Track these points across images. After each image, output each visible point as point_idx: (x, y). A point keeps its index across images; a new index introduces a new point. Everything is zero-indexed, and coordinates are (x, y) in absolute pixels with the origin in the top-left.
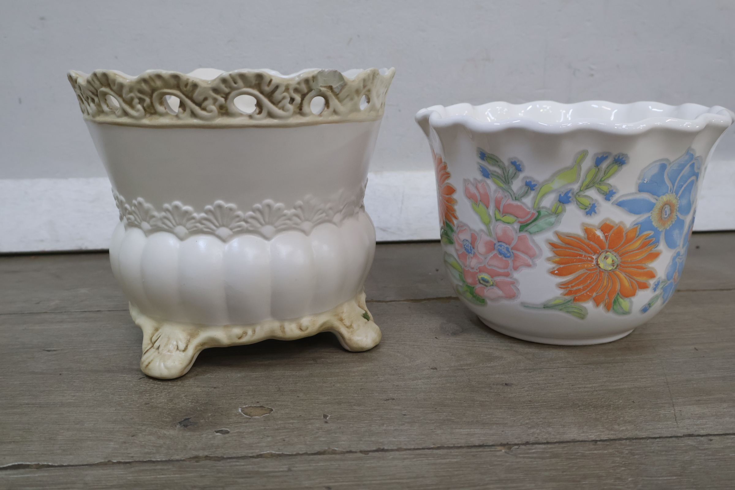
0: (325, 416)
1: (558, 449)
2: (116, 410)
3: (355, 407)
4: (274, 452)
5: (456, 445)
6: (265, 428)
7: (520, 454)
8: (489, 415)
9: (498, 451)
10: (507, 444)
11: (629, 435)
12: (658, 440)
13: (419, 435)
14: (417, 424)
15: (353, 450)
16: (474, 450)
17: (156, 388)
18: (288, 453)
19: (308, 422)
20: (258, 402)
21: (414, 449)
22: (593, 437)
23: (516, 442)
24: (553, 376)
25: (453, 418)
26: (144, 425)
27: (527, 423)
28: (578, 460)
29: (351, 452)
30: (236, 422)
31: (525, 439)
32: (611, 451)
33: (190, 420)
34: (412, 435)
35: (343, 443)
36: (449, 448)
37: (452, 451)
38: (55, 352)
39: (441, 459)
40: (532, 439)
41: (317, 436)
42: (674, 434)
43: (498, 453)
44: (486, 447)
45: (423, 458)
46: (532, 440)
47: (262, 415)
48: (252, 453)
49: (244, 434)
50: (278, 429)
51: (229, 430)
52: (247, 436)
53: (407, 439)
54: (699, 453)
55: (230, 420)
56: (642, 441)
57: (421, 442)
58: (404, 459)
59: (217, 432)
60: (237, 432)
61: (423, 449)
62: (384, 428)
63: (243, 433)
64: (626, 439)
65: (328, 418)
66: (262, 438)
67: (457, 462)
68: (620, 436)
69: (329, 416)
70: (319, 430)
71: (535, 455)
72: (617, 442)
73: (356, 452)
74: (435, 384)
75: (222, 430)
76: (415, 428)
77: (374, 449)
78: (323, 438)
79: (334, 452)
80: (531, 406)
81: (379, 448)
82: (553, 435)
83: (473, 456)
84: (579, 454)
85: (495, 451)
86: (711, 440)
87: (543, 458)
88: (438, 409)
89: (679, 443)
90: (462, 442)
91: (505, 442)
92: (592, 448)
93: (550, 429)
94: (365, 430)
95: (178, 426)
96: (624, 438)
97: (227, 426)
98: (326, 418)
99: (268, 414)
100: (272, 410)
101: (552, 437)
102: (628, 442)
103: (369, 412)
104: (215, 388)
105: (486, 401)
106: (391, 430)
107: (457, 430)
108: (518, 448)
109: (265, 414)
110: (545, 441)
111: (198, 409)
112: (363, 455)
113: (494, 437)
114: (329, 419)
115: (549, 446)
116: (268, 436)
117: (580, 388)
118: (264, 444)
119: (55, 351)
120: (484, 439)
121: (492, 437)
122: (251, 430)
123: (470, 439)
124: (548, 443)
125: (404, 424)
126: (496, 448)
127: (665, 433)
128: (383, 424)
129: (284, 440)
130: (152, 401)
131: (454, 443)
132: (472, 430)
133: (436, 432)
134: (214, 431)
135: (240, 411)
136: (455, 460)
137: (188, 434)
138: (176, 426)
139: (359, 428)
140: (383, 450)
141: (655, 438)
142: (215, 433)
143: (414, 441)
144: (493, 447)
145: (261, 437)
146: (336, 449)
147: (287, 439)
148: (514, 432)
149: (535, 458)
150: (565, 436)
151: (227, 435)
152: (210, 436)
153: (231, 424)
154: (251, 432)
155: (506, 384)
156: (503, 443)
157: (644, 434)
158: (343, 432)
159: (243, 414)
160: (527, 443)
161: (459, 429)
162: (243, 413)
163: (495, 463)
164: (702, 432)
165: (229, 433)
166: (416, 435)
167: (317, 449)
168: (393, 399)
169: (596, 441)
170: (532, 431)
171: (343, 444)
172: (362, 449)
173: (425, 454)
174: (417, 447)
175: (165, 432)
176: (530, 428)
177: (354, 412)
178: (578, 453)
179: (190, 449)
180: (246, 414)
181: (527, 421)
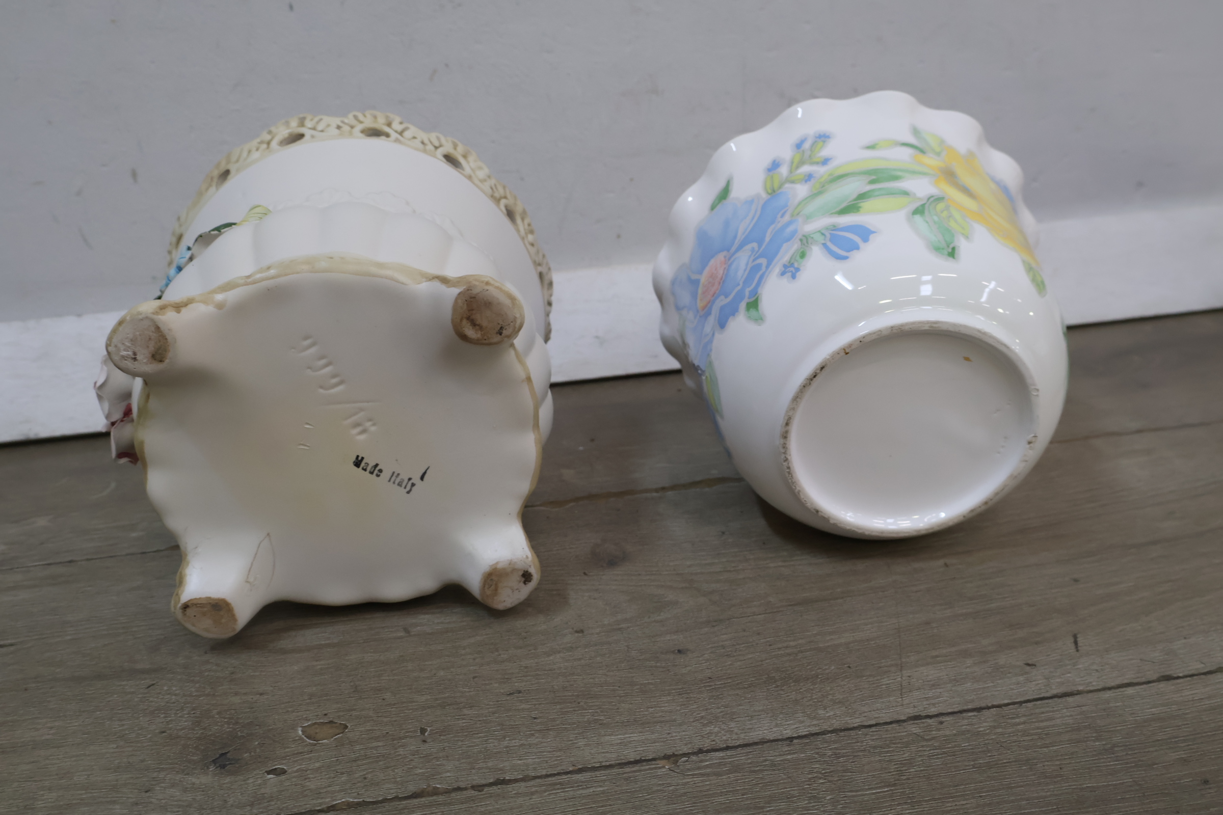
0: (423, 731)
1: (740, 757)
2: (117, 747)
3: (466, 711)
4: (351, 800)
5: (604, 764)
6: (338, 760)
7: (689, 770)
8: (652, 708)
9: (660, 768)
10: (674, 755)
11: (836, 724)
12: (873, 729)
14: (551, 733)
15: (462, 785)
16: (627, 769)
17: (174, 703)
18: (371, 800)
19: (399, 743)
20: (326, 715)
21: (547, 776)
22: (788, 733)
23: (686, 750)
24: (744, 631)
25: (602, 718)
26: (162, 770)
27: (702, 717)
28: (766, 773)
29: (459, 789)
30: (296, 752)
31: (698, 744)
32: (809, 753)
33: (229, 755)
34: (544, 752)
35: (448, 774)
36: (594, 769)
37: (597, 773)
38: (12, 648)
39: (583, 789)
40: (707, 744)
41: (411, 766)
42: (896, 717)
43: (659, 772)
44: (644, 764)
45: (558, 789)
47: (332, 738)
48: (321, 804)
49: (308, 772)
50: (355, 760)
51: (285, 768)
52: (311, 776)
53: (537, 760)
54: (923, 746)
55: (287, 750)
56: (852, 733)
57: (556, 763)
58: (532, 794)
59: (269, 773)
60: (297, 771)
61: (559, 774)
62: (506, 743)
63: (306, 771)
64: (834, 731)
65: (426, 734)
66: (334, 778)
67: (603, 792)
68: (826, 727)
69: (429, 729)
70: (414, 755)
71: (708, 770)
72: (820, 738)
73: (466, 789)
74: (580, 659)
75: (276, 769)
76: (549, 740)
77: (491, 781)
78: (421, 769)
79: (436, 792)
80: (710, 686)
81: (498, 779)
82: (737, 734)
83: (626, 779)
84: (767, 763)
85: (655, 768)
86: (941, 723)
87: (718, 774)
88: (582, 704)
89: (899, 732)
90: (612, 758)
91: (669, 752)
92: (786, 751)
93: (733, 725)
94: (479, 750)
95: (212, 768)
96: (830, 729)
97: (284, 762)
98: (424, 735)
99: (341, 735)
100: (346, 727)
101: (734, 737)
102: (833, 736)
103: (485, 718)
104: (261, 694)
105: (649, 684)
106: (514, 746)
107: (607, 738)
108: (687, 761)
109: (336, 735)
110: (725, 746)
111: (239, 734)
112: (476, 793)
113: (656, 744)
114: (429, 735)
115: (729, 753)
116: (342, 774)
117: (779, 649)
118: (337, 788)
119: (11, 645)
120: (642, 749)
121: (653, 745)
122: (317, 765)
123: (623, 751)
124: (728, 748)
125: (532, 735)
126: (658, 764)
127: (884, 716)
128: (504, 737)
129: (365, 778)
130: (170, 726)
131: (601, 760)
132: (627, 736)
133: (576, 743)
134: (264, 771)
135: (300, 733)
136: (601, 789)
137: (228, 779)
138: (208, 768)
139: (470, 746)
140: (503, 782)
141: (870, 726)
142: (266, 774)
143: (547, 762)
144: (653, 762)
145: (332, 775)
146: (438, 786)
147: (369, 776)
148: (684, 733)
149: (708, 775)
150: (751, 734)
151: (283, 777)
152: (260, 781)
153: (288, 758)
154: (319, 768)
155: (679, 651)
156: (668, 754)
157: (856, 722)
158: (447, 757)
159: (305, 738)
160: (700, 751)
161: (609, 735)
162: (305, 736)
163: (655, 788)
164: (933, 711)
165: (287, 773)
166: (550, 752)
167: (412, 788)
168: (520, 692)
169: (791, 739)
170: (708, 729)
171: (449, 777)
172: (474, 783)
173: (560, 784)
174: (551, 772)
175: (194, 780)
176: (705, 725)
177: (463, 719)
178: (766, 760)
179: (232, 806)
180: (309, 737)
181: (703, 714)
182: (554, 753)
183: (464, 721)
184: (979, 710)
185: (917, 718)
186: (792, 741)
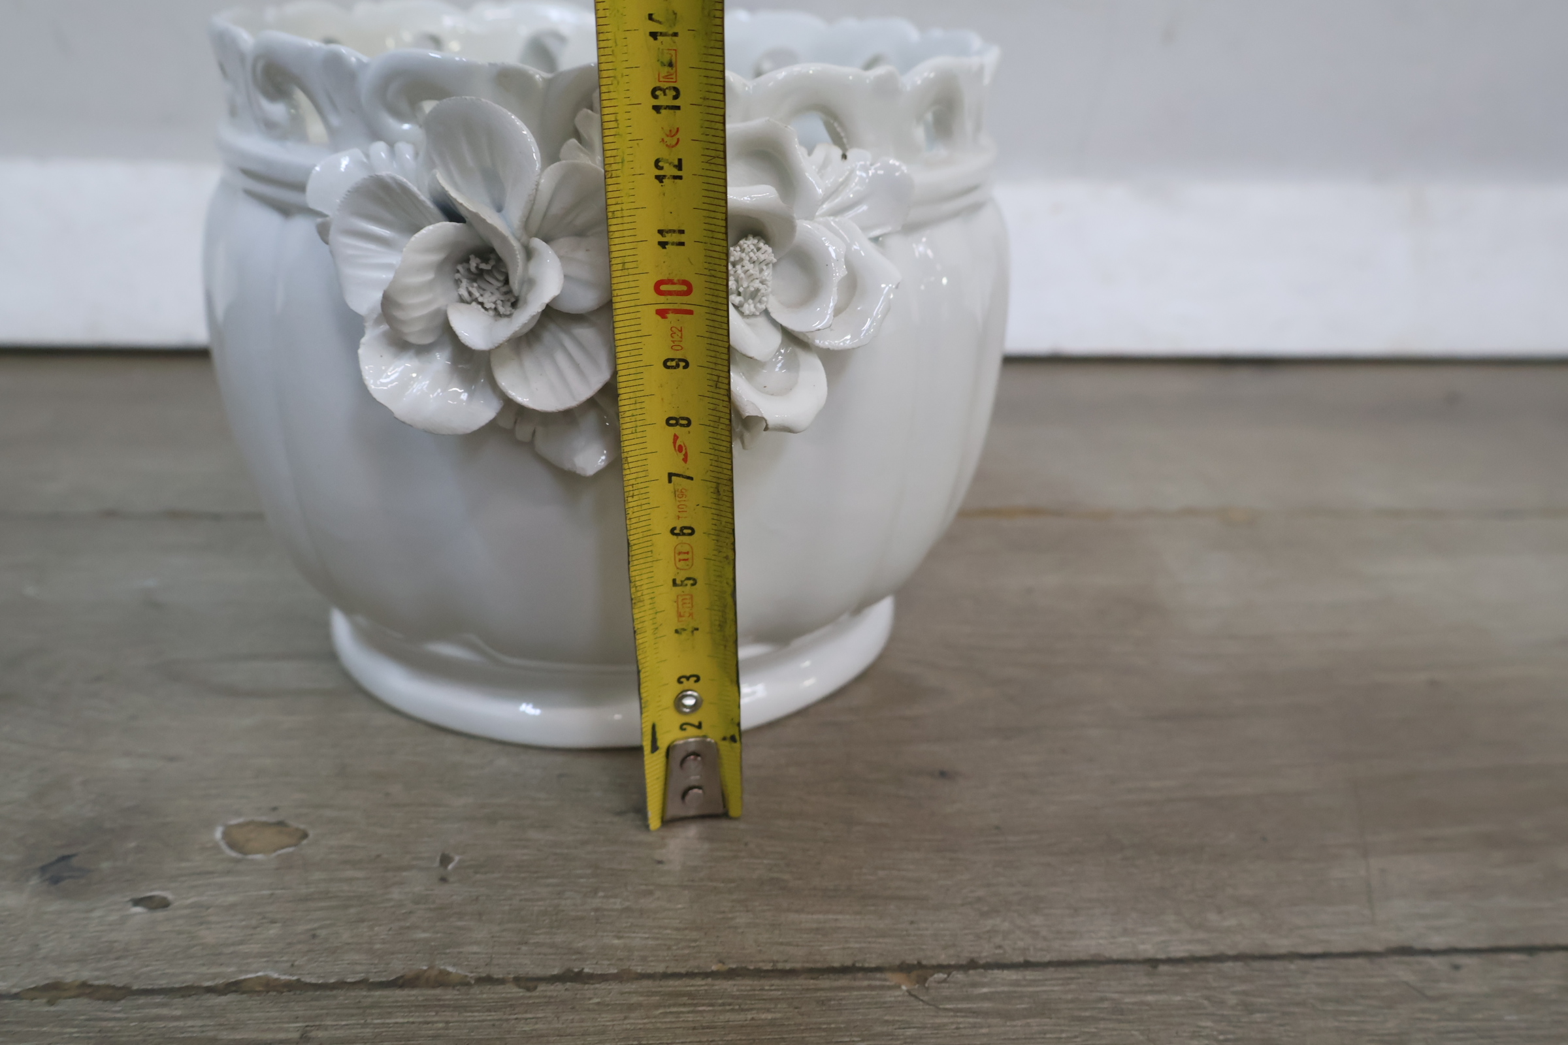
0: (445, 860)
1: (1051, 985)
3: (532, 834)
4: (276, 976)
5: (780, 966)
6: (273, 894)
7: (949, 999)
8: (884, 869)
9: (890, 988)
10: (920, 966)
11: (1244, 944)
12: (1319, 963)
13: (686, 929)
14: (686, 892)
15: (497, 973)
16: (824, 983)
18: (313, 981)
19: (396, 877)
20: (275, 809)
21: (665, 976)
22: (1148, 949)
23: (943, 958)
25: (786, 877)
27: (979, 899)
28: (1102, 1025)
29: (489, 980)
30: (199, 870)
31: (968, 950)
32: (1191, 996)
33: (74, 862)
34: (666, 928)
35: (475, 949)
36: (759, 973)
37: (766, 983)
39: (732, 1010)
40: (986, 952)
41: (408, 924)
42: (1364, 945)
43: (890, 997)
44: (860, 975)
45: (684, 1005)
46: (984, 954)
47: (275, 851)
48: (215, 976)
49: (210, 910)
50: (306, 899)
51: (170, 897)
53: (650, 942)
54: (1423, 1010)
55: (183, 865)
56: (1277, 965)
57: (686, 951)
58: (632, 1008)
59: (137, 902)
60: (191, 906)
61: (690, 975)
62: (596, 902)
63: (208, 908)
64: (1237, 958)
65: (450, 867)
66: (255, 928)
67: (772, 1023)
68: (1223, 947)
69: (457, 858)
70: (418, 903)
71: (986, 1005)
72: (1212, 967)
73: (502, 981)
75: (151, 898)
76: (680, 906)
77: (556, 972)
78: (424, 931)
79: (442, 981)
80: (998, 842)
81: (569, 970)
82: (1045, 939)
83: (822, 1002)
84: (1106, 1005)
85: (882, 988)
86: (1457, 967)
87: (1007, 1016)
89: (1372, 976)
90: (797, 956)
91: (911, 959)
92: (1144, 985)
93: (1038, 920)
94: (543, 908)
95: (34, 881)
96: (1231, 952)
97: (172, 885)
98: (446, 867)
99: (291, 850)
100: (305, 835)
101: (1041, 944)
102: (1238, 968)
103: (566, 851)
104: (172, 759)
105: (883, 825)
106: (612, 910)
107: (792, 917)
108: (945, 981)
109: (283, 848)
110: (1021, 959)
111: (109, 825)
112: (521, 992)
113: (887, 940)
114: (455, 869)
115: (1030, 975)
116: (273, 922)
117: (1130, 791)
118: (255, 948)
120: (857, 945)
121: (881, 940)
122: (232, 899)
123: (821, 946)
124: (1027, 965)
125: (651, 893)
126: (885, 980)
127: (1340, 941)
128: (595, 891)
129: (314, 936)
131: (775, 958)
132: (831, 916)
133: (732, 919)
134: (128, 899)
135: (218, 835)
136: (769, 1016)
137: (56, 906)
138: (27, 880)
139: (527, 900)
140: (579, 977)
141: (1313, 957)
142: (130, 903)
143: (669, 948)
144: (878, 975)
145: (254, 922)
146: (450, 969)
147: (323, 933)
148: (942, 925)
149: (986, 1014)
150: (1074, 943)
151: (160, 914)
152: (114, 917)
153: (181, 879)
154: (233, 906)
155: (943, 774)
156: (908, 962)
157: (1282, 944)
158: (480, 914)
159: (225, 846)
160: (972, 965)
161: (797, 911)
162: (226, 843)
163: (878, 1029)
164: (1437, 941)
165: (170, 907)
166: (678, 929)
167: (398, 967)
169: (1152, 962)
170: (989, 923)
171: (475, 953)
172: (522, 972)
173: (690, 995)
174: (674, 968)
176: (984, 915)
177: (525, 847)
178: (1102, 1000)
179: (45, 958)
180: (232, 845)
181: (981, 893)
182: (687, 932)
183: (525, 851)
184: (1531, 950)
185: (1405, 951)
186: (1155, 967)
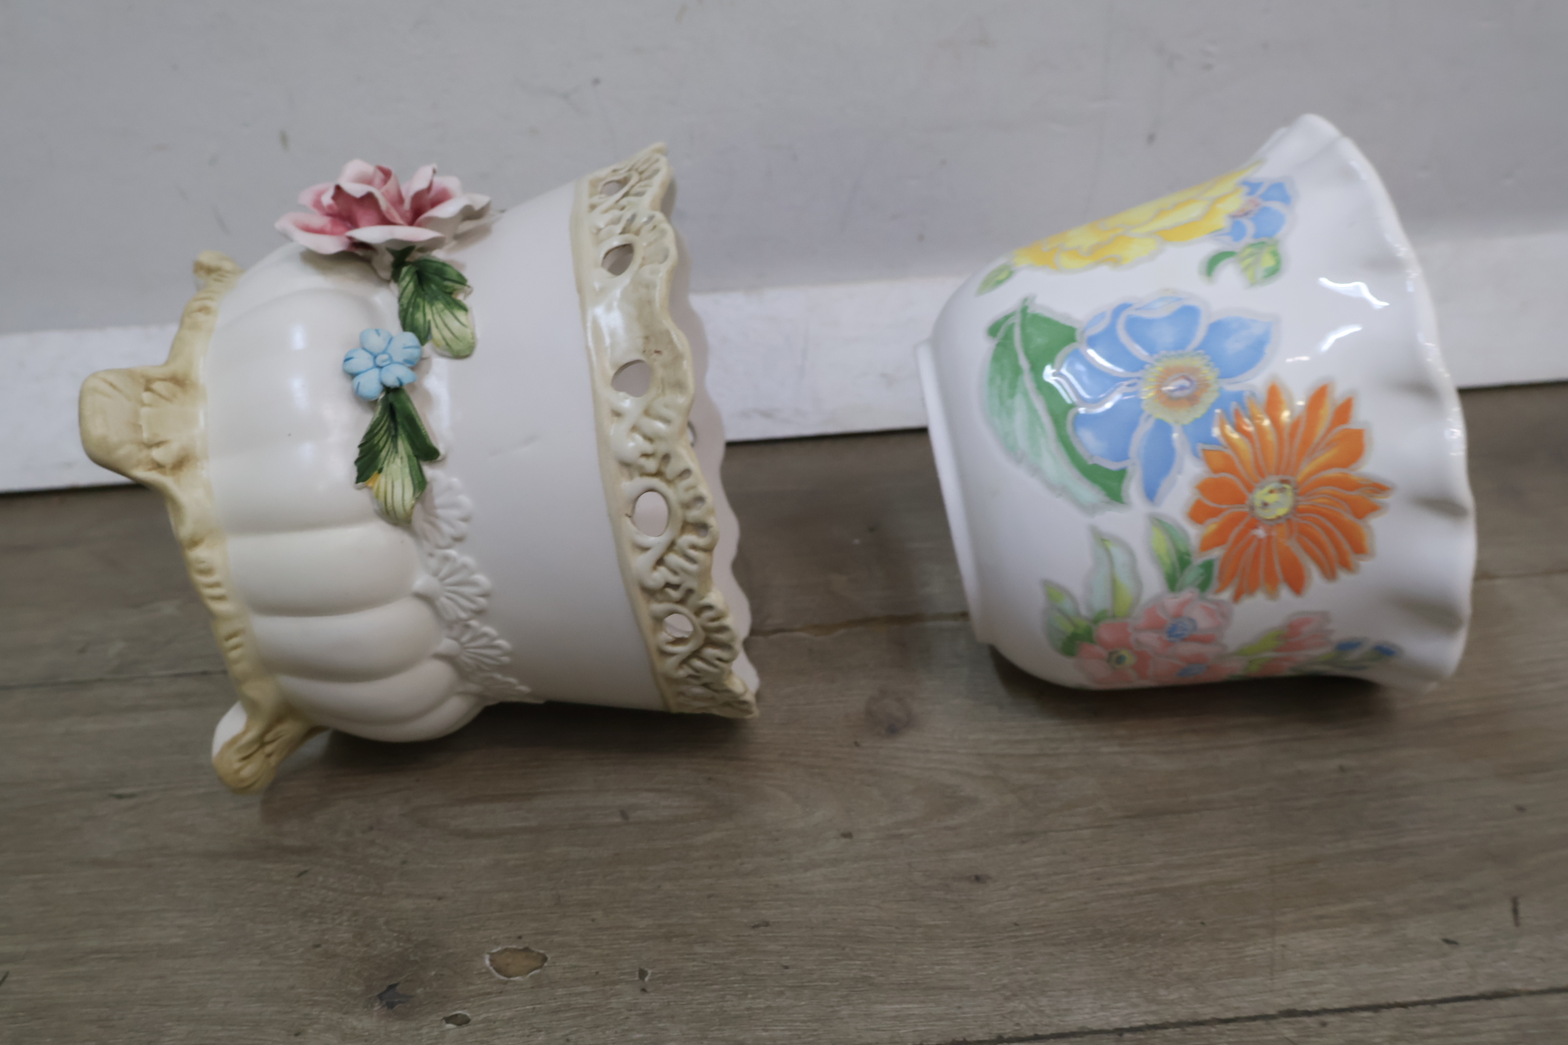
0: (643, 974)
2: (260, 964)
3: (698, 949)
6: (534, 1008)
8: (938, 964)
10: (964, 1042)
11: (1183, 1013)
12: (1231, 1026)
13: (809, 1021)
14: (806, 992)
17: (331, 902)
19: (612, 989)
20: (520, 937)
22: (1117, 1021)
23: (980, 1036)
24: (1064, 853)
25: (873, 975)
26: (315, 1004)
27: (1004, 986)
30: (482, 992)
31: (997, 1027)
33: (398, 988)
34: (795, 1021)
38: (131, 802)
40: (1009, 1029)
41: (626, 1028)
42: (1264, 1010)
46: (1008, 1031)
47: (528, 973)
49: (497, 1024)
50: (556, 1011)
51: (468, 1015)
52: (500, 1030)
53: (788, 1033)
55: (471, 988)
56: (1203, 1029)
57: (811, 1039)
59: (448, 1020)
60: (483, 1021)
62: (747, 1003)
63: (495, 1022)
64: (1177, 1025)
65: (647, 979)
66: (528, 1036)
68: (1169, 1017)
69: (650, 972)
70: (631, 1010)
72: (1160, 1033)
74: (846, 880)
75: (456, 1015)
76: (803, 1003)
78: (639, 1033)
80: (1016, 937)
82: (1048, 1016)
86: (1324, 1024)
88: (847, 950)
89: (1267, 1035)
90: (884, 1039)
91: (960, 1037)
93: (1044, 1001)
94: (712, 1010)
95: (377, 1007)
96: (1173, 1020)
97: (467, 1005)
98: (644, 980)
99: (539, 971)
100: (545, 959)
101: (1046, 1021)
102: (1177, 1033)
103: (721, 962)
104: (440, 898)
105: (936, 926)
106: (758, 1009)
107: (878, 1007)
109: (533, 970)
110: (1031, 1034)
111: (412, 958)
113: (943, 1023)
114: (650, 980)
116: (539, 1031)
117: (1110, 886)
119: (132, 796)
120: (923, 1028)
121: (938, 1023)
122: (508, 1014)
123: (900, 1030)
124: (1036, 1038)
125: (781, 993)
127: (1248, 1008)
128: (746, 993)
129: (568, 1040)
130: (326, 937)
132: (905, 1006)
133: (839, 1011)
134: (441, 1018)
135: (487, 962)
137: (396, 1026)
138: (373, 1006)
139: (702, 1004)
141: (1228, 1021)
142: (444, 1022)
143: (799, 1038)
145: (527, 1032)
147: (573, 1037)
148: (979, 1009)
150: (1067, 1019)
151: (465, 1029)
152: (436, 1033)
153: (472, 999)
154: (510, 1019)
155: (978, 879)
156: (958, 1040)
157: (1207, 1011)
158: (673, 1017)
159: (493, 971)
161: (882, 1003)
162: (495, 968)
164: (1314, 1004)
165: (470, 1023)
166: (803, 1022)
168: (767, 924)
169: (1120, 1031)
170: (1012, 1005)
175: (355, 1023)
176: (1007, 999)
177: (694, 960)
180: (499, 971)
181: (1005, 981)
182: (809, 1024)
183: (695, 963)
184: (1376, 1008)
185: (1290, 1013)
186: (1121, 1035)
